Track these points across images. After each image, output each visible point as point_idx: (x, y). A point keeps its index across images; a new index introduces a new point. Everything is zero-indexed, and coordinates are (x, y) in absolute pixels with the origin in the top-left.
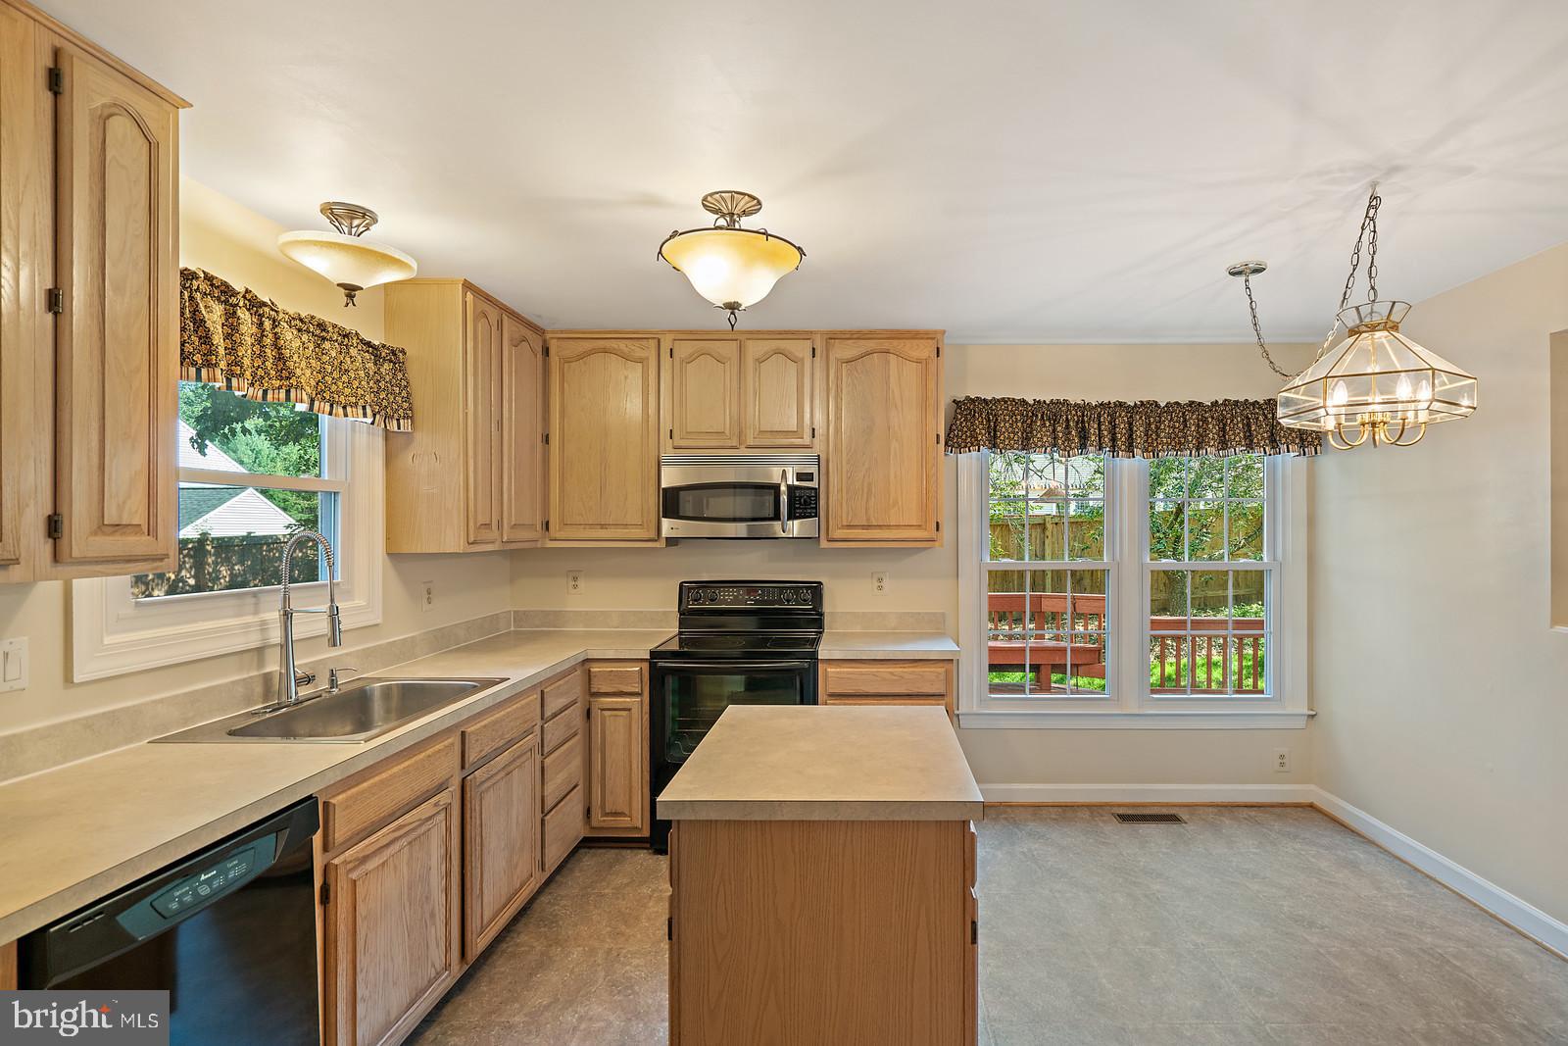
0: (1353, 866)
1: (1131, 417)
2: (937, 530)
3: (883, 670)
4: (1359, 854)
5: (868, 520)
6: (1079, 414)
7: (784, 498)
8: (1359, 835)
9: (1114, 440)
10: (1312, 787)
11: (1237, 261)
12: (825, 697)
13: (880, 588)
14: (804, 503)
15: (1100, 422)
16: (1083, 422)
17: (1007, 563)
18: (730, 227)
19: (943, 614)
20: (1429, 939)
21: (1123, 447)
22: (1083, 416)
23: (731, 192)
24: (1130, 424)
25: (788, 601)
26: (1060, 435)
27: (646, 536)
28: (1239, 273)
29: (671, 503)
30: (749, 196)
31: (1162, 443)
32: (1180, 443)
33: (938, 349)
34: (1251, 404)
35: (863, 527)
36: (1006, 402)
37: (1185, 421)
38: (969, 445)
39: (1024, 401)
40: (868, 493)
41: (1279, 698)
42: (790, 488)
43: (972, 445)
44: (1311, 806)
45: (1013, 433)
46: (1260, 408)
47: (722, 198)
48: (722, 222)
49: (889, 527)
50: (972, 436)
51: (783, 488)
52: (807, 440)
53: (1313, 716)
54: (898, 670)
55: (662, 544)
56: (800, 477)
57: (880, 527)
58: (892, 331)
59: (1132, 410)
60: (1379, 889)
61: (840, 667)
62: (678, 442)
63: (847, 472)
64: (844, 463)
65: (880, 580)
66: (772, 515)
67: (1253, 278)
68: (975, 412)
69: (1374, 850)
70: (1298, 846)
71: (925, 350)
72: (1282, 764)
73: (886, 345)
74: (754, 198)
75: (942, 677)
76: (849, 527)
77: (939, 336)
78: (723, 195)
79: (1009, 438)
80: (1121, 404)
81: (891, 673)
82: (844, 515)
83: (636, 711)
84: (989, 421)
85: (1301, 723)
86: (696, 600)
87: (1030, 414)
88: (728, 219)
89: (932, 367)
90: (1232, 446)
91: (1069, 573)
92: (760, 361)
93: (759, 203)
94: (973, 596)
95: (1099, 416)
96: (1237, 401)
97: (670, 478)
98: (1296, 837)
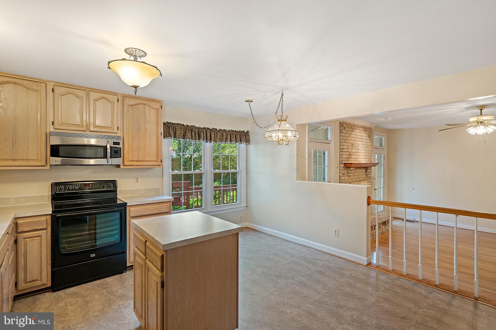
0: (261, 237)
1: (211, 132)
2: (161, 162)
3: (150, 207)
4: (260, 235)
5: (139, 159)
6: (198, 130)
7: (109, 151)
8: (258, 231)
9: (207, 138)
10: (247, 223)
11: (248, 99)
12: (129, 218)
13: (137, 181)
14: (116, 153)
15: (203, 133)
16: (199, 132)
17: (176, 172)
18: (135, 60)
19: (159, 189)
20: (279, 247)
21: (209, 140)
22: (199, 130)
23: (136, 49)
24: (210, 134)
25: (103, 187)
26: (194, 135)
27: (40, 164)
28: (247, 102)
29: (55, 151)
30: (142, 51)
31: (218, 139)
32: (221, 140)
33: (161, 106)
34: (237, 131)
35: (137, 161)
36: (178, 124)
37: (223, 134)
38: (168, 136)
39: (184, 125)
40: (138, 150)
41: (240, 203)
42: (111, 147)
43: (169, 136)
44: (247, 227)
45: (181, 134)
46: (238, 132)
47: (132, 50)
48: (132, 58)
49: (145, 161)
50: (168, 134)
51: (108, 147)
52: (116, 130)
53: (247, 206)
54: (154, 206)
55: (48, 167)
56: (114, 143)
57: (142, 161)
58: (146, 98)
59: (211, 130)
60: (267, 240)
61: (135, 207)
62: (56, 126)
63: (131, 143)
64: (130, 140)
65: (137, 179)
66: (103, 157)
67: (250, 103)
68: (169, 126)
69: (263, 233)
70: (249, 236)
71: (158, 106)
72: (241, 219)
73: (145, 102)
74: (144, 52)
75: (168, 207)
76: (132, 161)
77: (161, 102)
78: (133, 49)
79: (179, 135)
80: (208, 128)
81: (153, 207)
82: (130, 157)
83: (44, 237)
84: (173, 130)
85: (245, 208)
86: (60, 190)
87: (185, 129)
88: (134, 57)
89: (160, 112)
90: (233, 141)
91: (194, 174)
92: (96, 100)
93: (146, 53)
94: (167, 182)
95: (203, 131)
96: (233, 130)
97: (55, 141)
98: (248, 235)
